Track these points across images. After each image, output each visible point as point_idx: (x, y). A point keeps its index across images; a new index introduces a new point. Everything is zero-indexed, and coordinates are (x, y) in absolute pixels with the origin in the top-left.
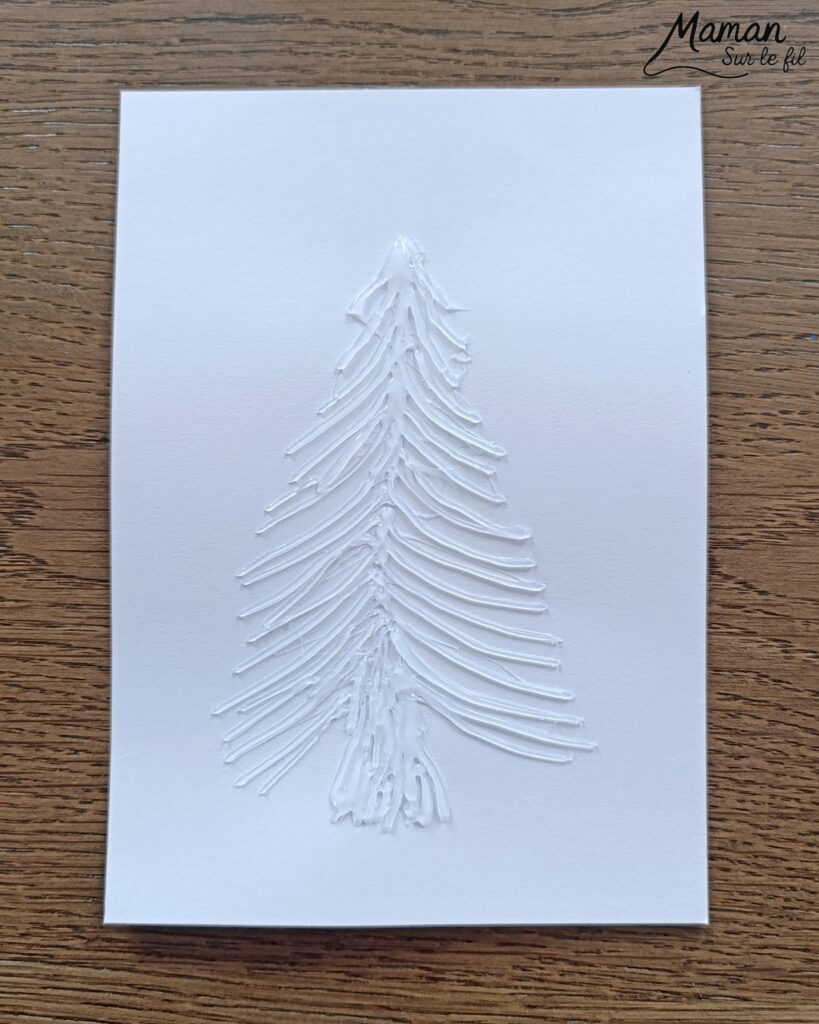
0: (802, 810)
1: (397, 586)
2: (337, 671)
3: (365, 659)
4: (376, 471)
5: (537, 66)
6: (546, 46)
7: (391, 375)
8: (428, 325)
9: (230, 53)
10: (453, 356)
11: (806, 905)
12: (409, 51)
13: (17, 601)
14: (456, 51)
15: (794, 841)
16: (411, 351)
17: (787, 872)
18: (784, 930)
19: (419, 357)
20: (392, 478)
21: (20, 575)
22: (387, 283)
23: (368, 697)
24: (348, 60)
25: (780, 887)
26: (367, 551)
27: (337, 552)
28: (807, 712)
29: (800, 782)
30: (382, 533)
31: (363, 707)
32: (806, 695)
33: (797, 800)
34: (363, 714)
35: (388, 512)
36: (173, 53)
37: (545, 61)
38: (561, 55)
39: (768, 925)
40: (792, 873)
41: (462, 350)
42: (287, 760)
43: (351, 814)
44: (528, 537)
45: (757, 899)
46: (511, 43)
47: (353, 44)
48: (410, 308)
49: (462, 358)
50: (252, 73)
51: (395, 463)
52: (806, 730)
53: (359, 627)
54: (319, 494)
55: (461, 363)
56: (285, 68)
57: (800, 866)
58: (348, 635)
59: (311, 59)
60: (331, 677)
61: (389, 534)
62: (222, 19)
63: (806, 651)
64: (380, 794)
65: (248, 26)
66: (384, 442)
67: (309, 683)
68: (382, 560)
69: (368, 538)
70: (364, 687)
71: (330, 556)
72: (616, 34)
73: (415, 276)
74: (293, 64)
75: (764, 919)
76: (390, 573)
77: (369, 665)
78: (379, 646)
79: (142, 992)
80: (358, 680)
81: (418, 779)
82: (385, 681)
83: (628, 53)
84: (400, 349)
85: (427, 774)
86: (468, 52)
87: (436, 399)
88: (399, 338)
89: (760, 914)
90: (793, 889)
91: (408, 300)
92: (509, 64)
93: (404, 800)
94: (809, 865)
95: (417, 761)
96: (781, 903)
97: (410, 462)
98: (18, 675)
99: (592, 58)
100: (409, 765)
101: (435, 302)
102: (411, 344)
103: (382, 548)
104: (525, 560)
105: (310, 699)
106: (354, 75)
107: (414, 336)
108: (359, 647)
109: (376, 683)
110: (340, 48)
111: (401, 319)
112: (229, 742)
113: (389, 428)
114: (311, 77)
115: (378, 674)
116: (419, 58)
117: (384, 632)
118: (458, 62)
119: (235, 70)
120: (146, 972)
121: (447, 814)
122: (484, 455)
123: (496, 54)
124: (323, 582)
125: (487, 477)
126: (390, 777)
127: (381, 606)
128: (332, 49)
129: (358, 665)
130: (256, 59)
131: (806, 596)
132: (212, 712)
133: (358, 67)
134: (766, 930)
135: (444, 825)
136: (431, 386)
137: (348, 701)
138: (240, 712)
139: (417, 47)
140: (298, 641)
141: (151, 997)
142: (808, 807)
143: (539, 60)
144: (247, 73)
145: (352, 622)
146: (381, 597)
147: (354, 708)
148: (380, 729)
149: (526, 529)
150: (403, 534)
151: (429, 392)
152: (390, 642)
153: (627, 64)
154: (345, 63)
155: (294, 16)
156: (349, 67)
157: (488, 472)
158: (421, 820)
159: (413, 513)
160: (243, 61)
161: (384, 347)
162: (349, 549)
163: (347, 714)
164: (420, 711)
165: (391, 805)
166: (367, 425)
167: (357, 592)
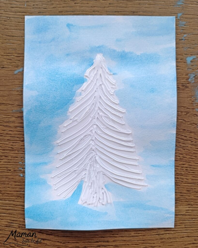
0: (180, 159)
1: (97, 145)
2: (82, 166)
3: (89, 163)
4: (92, 116)
7: (96, 91)
8: (105, 78)
10: (112, 86)
11: (181, 182)
15: (178, 166)
16: (101, 85)
19: (103, 86)
20: (96, 118)
22: (95, 67)
23: (90, 173)
26: (90, 136)
27: (82, 137)
28: (182, 134)
29: (180, 152)
30: (94, 132)
31: (89, 176)
32: (181, 130)
33: (179, 156)
34: (89, 177)
35: (95, 126)
40: (178, 174)
41: (114, 85)
42: (70, 189)
43: (86, 202)
44: (131, 133)
48: (101, 74)
49: (114, 87)
51: (97, 114)
52: (181, 139)
53: (88, 155)
54: (77, 122)
57: (180, 172)
58: (85, 157)
60: (81, 168)
61: (95, 132)
63: (181, 119)
64: (93, 197)
66: (94, 108)
67: (75, 169)
68: (94, 139)
69: (90, 133)
70: (89, 171)
71: (80, 138)
73: (102, 65)
76: (96, 142)
77: (90, 165)
78: (93, 160)
80: (88, 169)
81: (103, 193)
82: (95, 169)
84: (98, 84)
85: (105, 192)
87: (107, 97)
88: (98, 82)
91: (100, 71)
93: (99, 198)
94: (182, 172)
95: (102, 189)
97: (101, 114)
100: (101, 189)
101: (107, 72)
102: (101, 83)
103: (93, 135)
104: (130, 139)
105: (76, 173)
107: (102, 81)
108: (88, 160)
109: (92, 169)
111: (98, 77)
112: (55, 184)
113: (95, 105)
115: (93, 167)
117: (94, 157)
121: (110, 202)
126: (96, 193)
127: (93, 150)
129: (88, 165)
131: (182, 106)
132: (51, 177)
135: (109, 204)
136: (106, 94)
137: (85, 174)
138: (58, 177)
140: (72, 159)
142: (182, 158)
145: (86, 154)
146: (93, 148)
147: (87, 176)
148: (93, 181)
149: (130, 131)
150: (99, 132)
151: (106, 95)
152: (96, 159)
157: (121, 116)
158: (104, 203)
159: (101, 126)
161: (94, 84)
162: (86, 136)
163: (85, 177)
164: (103, 176)
165: (96, 199)
166: (90, 104)
167: (87, 147)
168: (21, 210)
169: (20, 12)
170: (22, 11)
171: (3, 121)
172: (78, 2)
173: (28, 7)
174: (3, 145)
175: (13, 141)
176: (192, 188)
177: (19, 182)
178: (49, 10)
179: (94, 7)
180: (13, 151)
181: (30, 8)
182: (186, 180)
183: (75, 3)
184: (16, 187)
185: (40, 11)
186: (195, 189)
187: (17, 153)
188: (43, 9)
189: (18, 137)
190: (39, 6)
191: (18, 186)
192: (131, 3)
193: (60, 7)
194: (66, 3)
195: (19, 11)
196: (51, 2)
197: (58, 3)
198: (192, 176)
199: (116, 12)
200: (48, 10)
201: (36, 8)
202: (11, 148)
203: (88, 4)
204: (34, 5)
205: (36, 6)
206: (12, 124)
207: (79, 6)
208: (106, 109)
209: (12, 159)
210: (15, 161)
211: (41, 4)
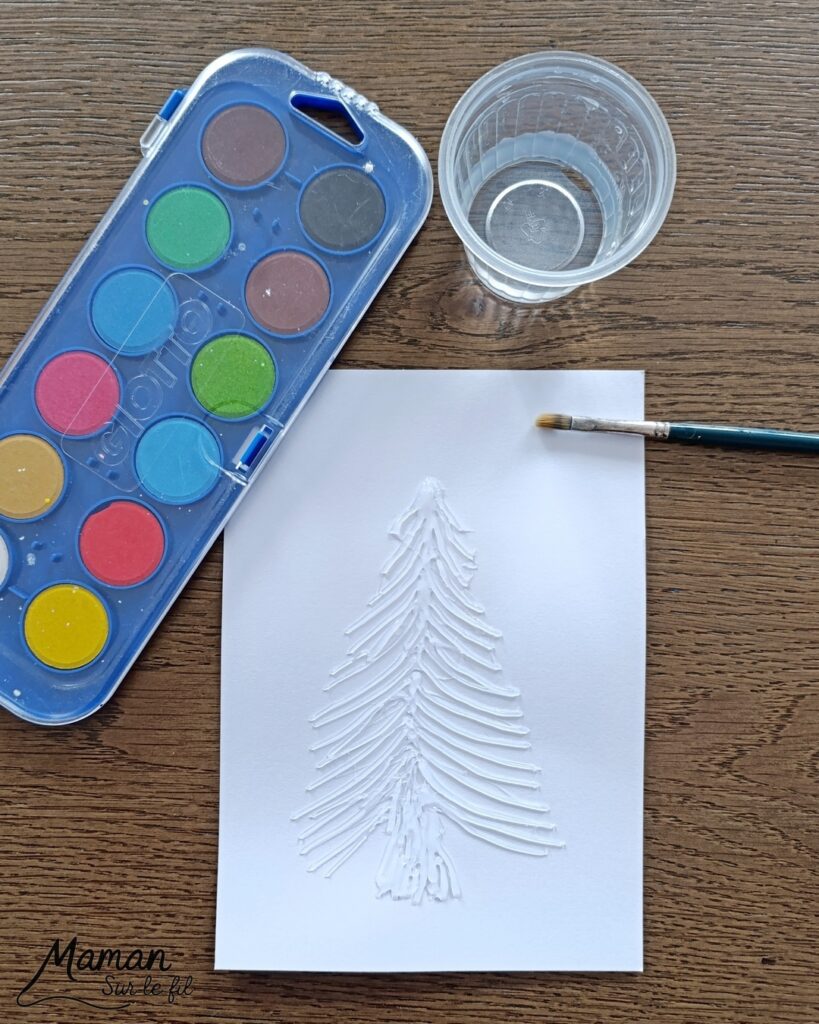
0: (666, 929)
1: (423, 729)
2: (380, 789)
3: (400, 782)
4: (408, 646)
7: (419, 577)
8: (447, 542)
10: (465, 564)
11: (669, 998)
13: (106, 780)
15: (660, 951)
16: (433, 560)
17: (655, 974)
18: (653, 1014)
19: (439, 563)
20: (420, 652)
21: (108, 762)
22: (417, 512)
23: (402, 809)
25: (651, 985)
26: (402, 704)
27: (380, 704)
28: (670, 860)
29: (665, 910)
30: (413, 691)
31: (399, 816)
32: (669, 848)
33: (662, 922)
34: (399, 820)
35: (417, 676)
39: (641, 1011)
40: (659, 974)
41: (470, 560)
42: (345, 853)
43: (390, 891)
44: (518, 694)
45: (634, 993)
48: (433, 530)
49: (470, 566)
51: (422, 641)
52: (669, 872)
53: (396, 758)
54: (367, 663)
55: (471, 569)
57: (664, 969)
58: (388, 764)
60: (376, 794)
61: (418, 691)
63: (669, 817)
64: (411, 878)
66: (414, 625)
67: (360, 798)
68: (413, 710)
69: (403, 694)
70: (399, 802)
71: (375, 708)
73: (438, 507)
75: (638, 1007)
76: (418, 720)
77: (403, 786)
78: (410, 772)
80: (395, 797)
81: (438, 867)
82: (415, 798)
84: (426, 559)
85: (444, 863)
87: (452, 595)
88: (426, 551)
89: (635, 1004)
90: (659, 985)
91: (432, 524)
93: (428, 882)
94: (671, 969)
95: (437, 854)
96: (651, 995)
97: (434, 640)
98: (107, 833)
100: (431, 855)
101: (451, 526)
102: (434, 556)
103: (413, 701)
104: (517, 712)
105: (361, 809)
107: (436, 550)
108: (396, 772)
109: (408, 799)
111: (426, 537)
112: (303, 840)
113: (418, 615)
115: (409, 792)
117: (413, 762)
121: (458, 892)
122: (486, 636)
124: (368, 727)
125: (488, 651)
126: (418, 866)
127: (412, 744)
129: (395, 786)
131: (670, 777)
132: (291, 818)
134: (640, 1014)
135: (456, 900)
136: (448, 586)
137: (388, 812)
138: (311, 818)
140: (352, 768)
142: (670, 927)
145: (391, 754)
146: (412, 737)
147: (392, 816)
148: (411, 831)
149: (516, 689)
150: (428, 692)
151: (448, 590)
152: (418, 770)
157: (489, 648)
158: (439, 896)
159: (434, 676)
161: (415, 557)
162: (390, 702)
163: (387, 821)
164: (440, 820)
165: (419, 885)
166: (403, 614)
167: (395, 734)
171: (165, 815)
174: (161, 884)
175: (192, 873)
176: (700, 1014)
177: (204, 990)
180: (190, 899)
182: (682, 991)
184: (196, 1002)
186: (709, 1017)
187: (201, 907)
189: (204, 861)
191: (202, 1001)
198: (701, 979)
202: (186, 891)
206: (190, 823)
208: (447, 627)
209: (188, 921)
210: (195, 928)
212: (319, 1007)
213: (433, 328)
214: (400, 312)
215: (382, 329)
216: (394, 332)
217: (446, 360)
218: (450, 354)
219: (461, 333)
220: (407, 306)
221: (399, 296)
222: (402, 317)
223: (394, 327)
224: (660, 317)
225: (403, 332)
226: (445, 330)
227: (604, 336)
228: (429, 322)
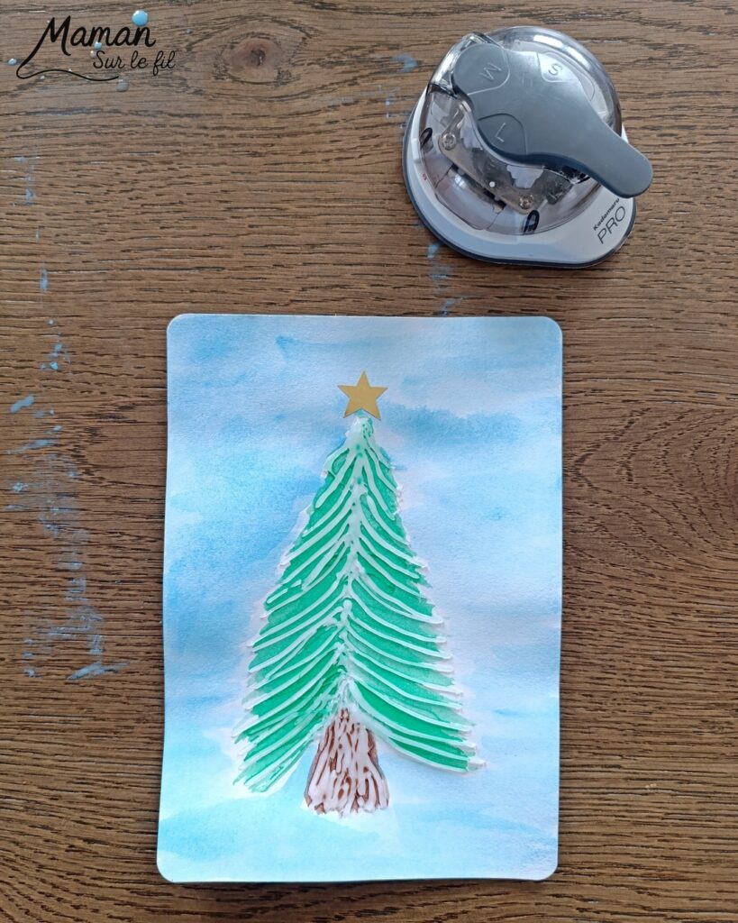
5: (259, 136)
6: (264, 122)
9: (57, 135)
12: (173, 129)
14: (205, 128)
24: (134, 137)
36: (18, 136)
37: (264, 132)
38: (275, 128)
46: (242, 121)
47: (137, 126)
50: (72, 148)
56: (93, 144)
59: (110, 137)
62: (49, 112)
65: (67, 116)
72: (311, 112)
74: (98, 141)
79: (19, 754)
83: (320, 125)
86: (214, 129)
92: (241, 136)
99: (296, 129)
106: (139, 147)
110: (128, 129)
114: (110, 149)
116: (181, 133)
118: (207, 135)
119: (60, 146)
120: (22, 741)
123: (232, 129)
128: (123, 130)
130: (73, 139)
133: (140, 141)
139: (178, 126)
141: (25, 757)
143: (261, 132)
144: (68, 148)
153: (320, 132)
154: (132, 139)
155: (98, 108)
156: (134, 142)
160: (64, 140)
168: (30, 763)
169: (23, 255)
170: (29, 252)
172: (170, 225)
173: (44, 241)
175: (10, 585)
177: (25, 691)
178: (96, 248)
179: (211, 235)
180: (9, 609)
181: (49, 242)
183: (162, 228)
184: (17, 702)
185: (74, 250)
187: (18, 616)
188: (83, 246)
189: (21, 574)
190: (70, 238)
191: (23, 701)
192: (305, 223)
193: (124, 239)
194: (139, 227)
195: (21, 251)
196: (100, 226)
197: (119, 229)
199: (266, 246)
200: (93, 246)
201: (64, 242)
202: (5, 601)
203: (194, 227)
204: (57, 235)
205: (64, 238)
206: (7, 540)
207: (172, 233)
209: (8, 629)
210: (14, 635)
211: (76, 232)
212: (129, 704)
213: (217, 78)
214: (187, 65)
215: (170, 81)
216: (181, 83)
217: (230, 107)
218: (233, 101)
219: (242, 82)
220: (192, 60)
221: (185, 50)
222: (187, 70)
223: (181, 78)
224: (426, 60)
225: (189, 83)
226: (228, 80)
227: (374, 79)
228: (213, 73)
